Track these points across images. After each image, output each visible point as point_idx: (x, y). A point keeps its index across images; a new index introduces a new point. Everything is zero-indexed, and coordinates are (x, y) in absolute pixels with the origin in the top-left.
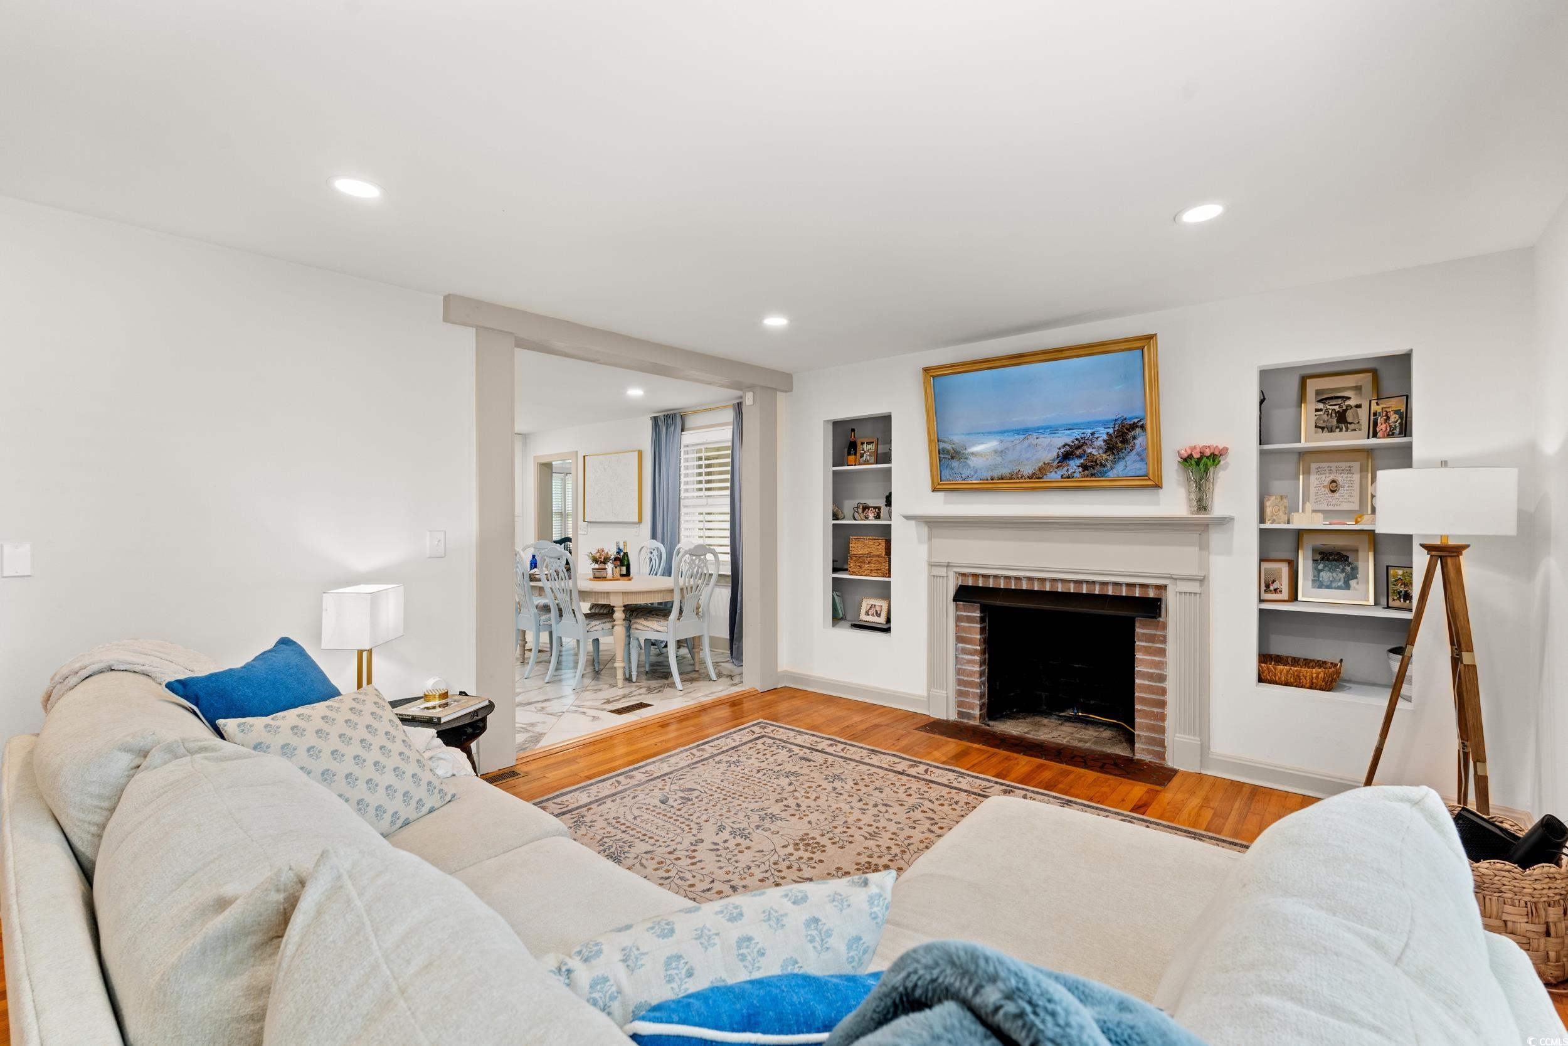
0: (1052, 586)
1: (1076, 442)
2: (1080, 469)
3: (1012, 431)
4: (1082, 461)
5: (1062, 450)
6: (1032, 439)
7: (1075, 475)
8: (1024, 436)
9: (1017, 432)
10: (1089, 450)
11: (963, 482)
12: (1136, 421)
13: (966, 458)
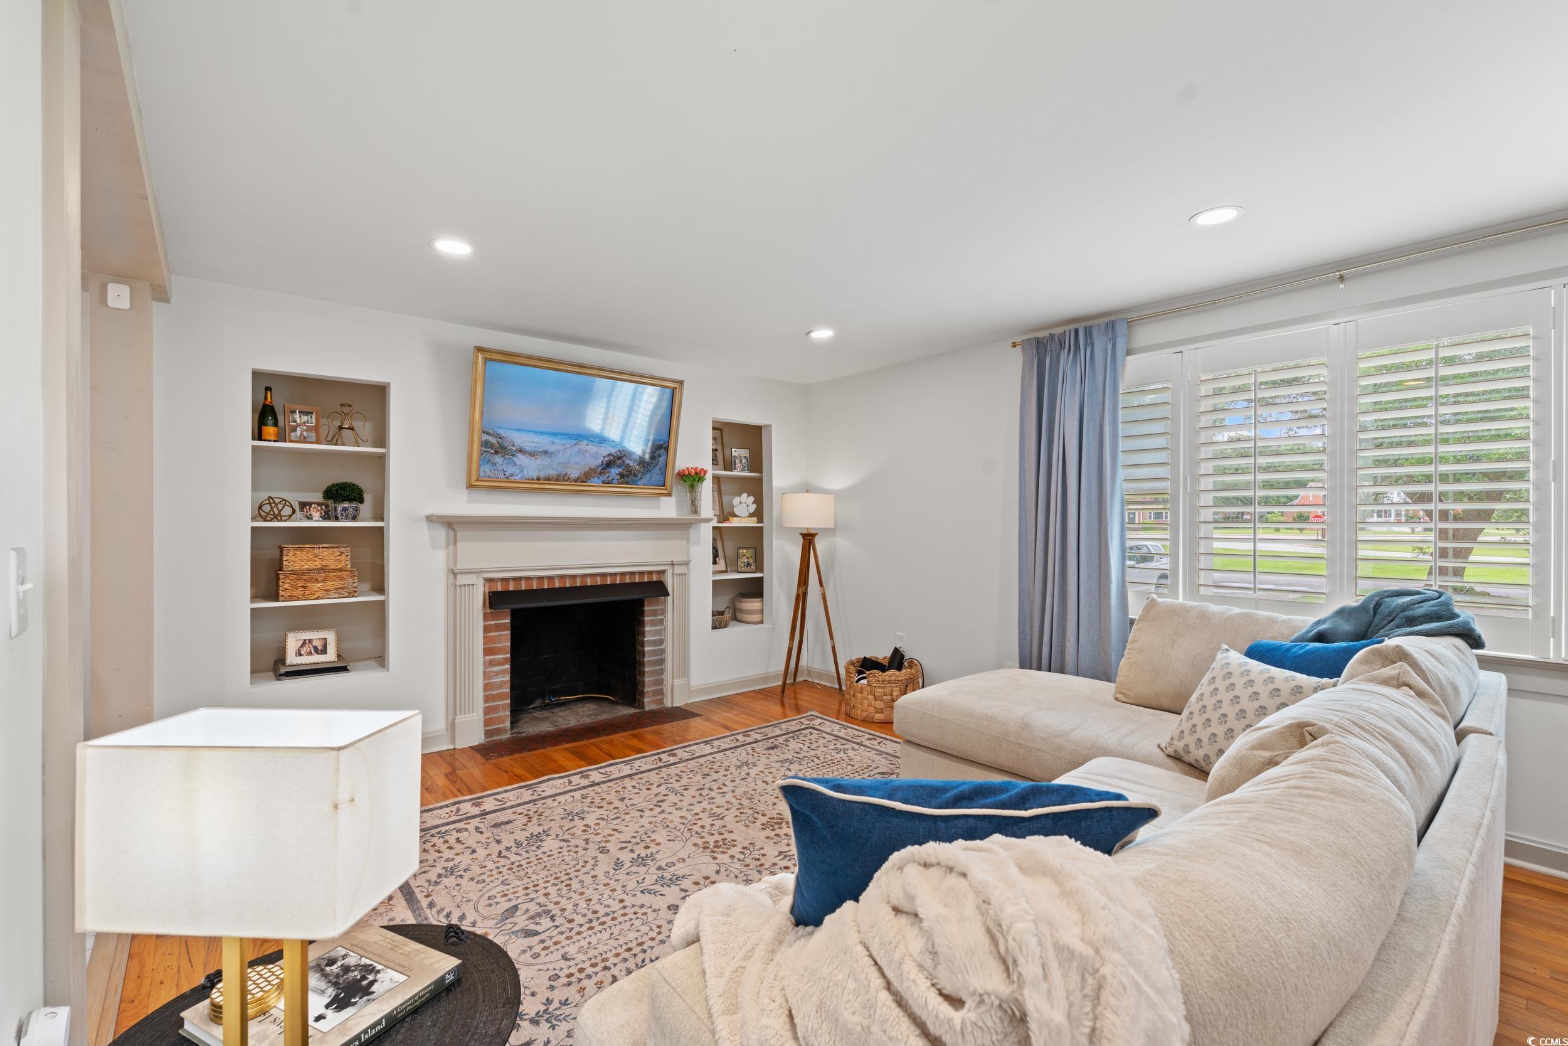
0: (582, 581)
1: (619, 454)
2: (618, 477)
3: (565, 435)
4: (621, 470)
5: (607, 459)
6: (583, 445)
7: (614, 481)
8: (575, 441)
9: (570, 436)
10: (628, 462)
11: (505, 480)
12: (662, 443)
13: (513, 455)
